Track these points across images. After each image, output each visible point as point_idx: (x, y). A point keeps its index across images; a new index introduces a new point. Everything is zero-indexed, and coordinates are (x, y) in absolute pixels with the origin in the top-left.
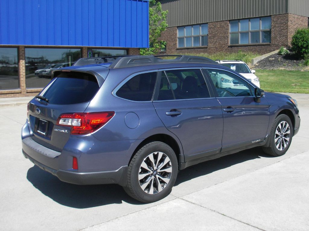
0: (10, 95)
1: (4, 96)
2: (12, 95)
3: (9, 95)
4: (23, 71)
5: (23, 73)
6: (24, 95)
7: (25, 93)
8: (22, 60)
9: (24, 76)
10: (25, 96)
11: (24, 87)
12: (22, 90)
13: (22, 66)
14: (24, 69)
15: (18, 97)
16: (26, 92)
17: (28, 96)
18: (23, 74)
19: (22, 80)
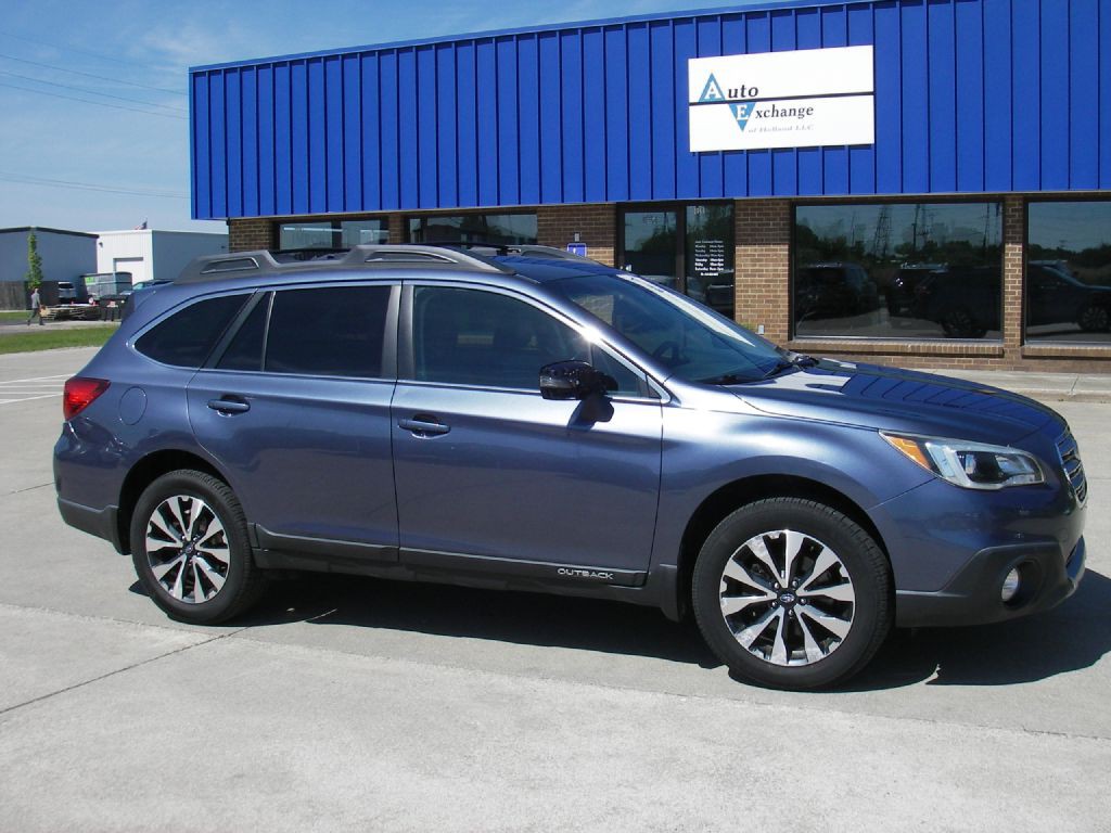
0: (964, 362)
1: (943, 361)
2: (970, 362)
3: (959, 361)
4: (1015, 282)
5: (1012, 287)
6: (1012, 363)
7: (1016, 357)
8: (1012, 243)
9: (1016, 298)
10: (1016, 369)
11: (1014, 335)
12: (1006, 346)
13: (1013, 266)
14: (1017, 276)
15: (993, 369)
16: (1020, 355)
17: (1026, 369)
18: (1014, 293)
19: (1009, 311)
